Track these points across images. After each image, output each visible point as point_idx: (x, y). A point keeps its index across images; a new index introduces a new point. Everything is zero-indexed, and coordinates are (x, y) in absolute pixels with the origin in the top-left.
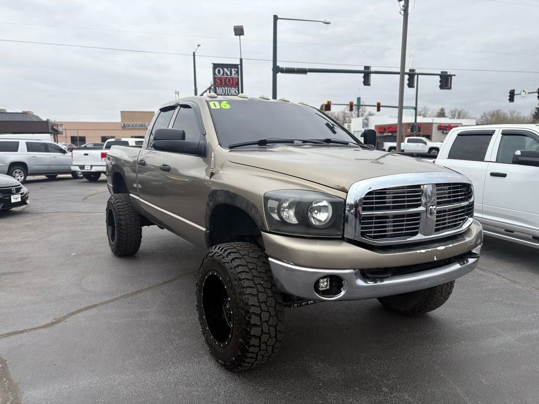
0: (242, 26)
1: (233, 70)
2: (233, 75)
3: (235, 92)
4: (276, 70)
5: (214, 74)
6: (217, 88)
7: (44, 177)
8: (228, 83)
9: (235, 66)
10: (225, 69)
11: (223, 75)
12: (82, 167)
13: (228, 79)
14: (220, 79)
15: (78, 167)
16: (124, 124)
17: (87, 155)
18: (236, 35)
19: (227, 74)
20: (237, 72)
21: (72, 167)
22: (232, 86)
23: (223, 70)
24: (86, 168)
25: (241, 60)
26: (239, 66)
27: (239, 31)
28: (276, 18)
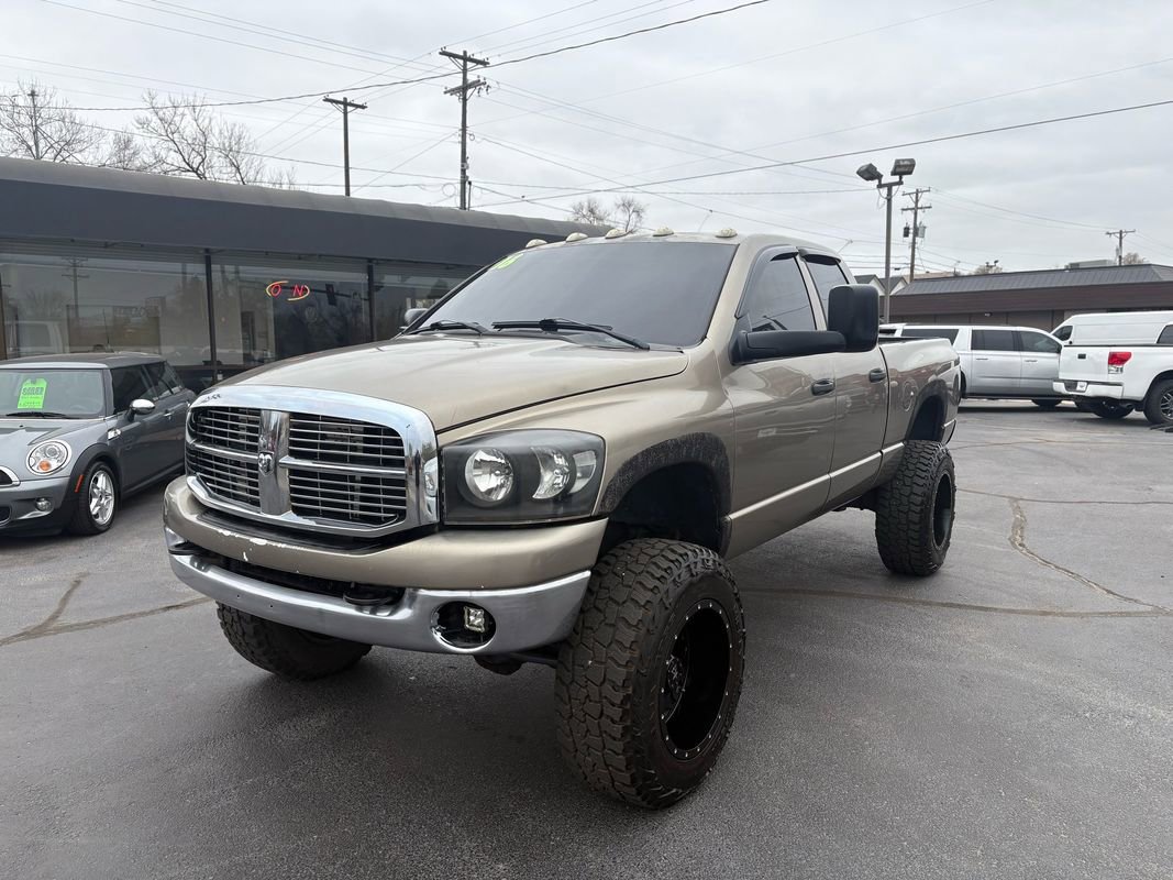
7: (1028, 403)
12: (1071, 385)
15: (1062, 384)
17: (1082, 357)
21: (1055, 383)
24: (1078, 388)
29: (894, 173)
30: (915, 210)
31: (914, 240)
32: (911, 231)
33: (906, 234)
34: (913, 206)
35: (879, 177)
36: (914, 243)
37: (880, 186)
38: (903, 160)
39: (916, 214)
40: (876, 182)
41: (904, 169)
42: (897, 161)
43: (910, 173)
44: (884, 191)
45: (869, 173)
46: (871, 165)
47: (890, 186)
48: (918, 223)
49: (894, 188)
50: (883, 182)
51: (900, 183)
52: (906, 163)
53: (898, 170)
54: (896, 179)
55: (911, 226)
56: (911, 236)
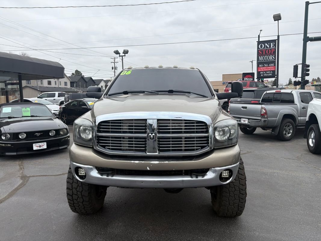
0: (280, 14)
1: (272, 44)
2: (272, 47)
3: (272, 58)
4: (306, 39)
5: (258, 48)
6: (259, 57)
8: (267, 53)
9: (274, 41)
10: (266, 44)
11: (264, 48)
13: (267, 51)
14: (262, 51)
16: (224, 82)
18: (275, 21)
19: (267, 47)
20: (275, 45)
22: (271, 54)
23: (265, 45)
25: (278, 36)
26: (277, 41)
27: (277, 18)
28: (307, 4)
29: (123, 53)
30: (114, 62)
31: (115, 70)
32: (114, 68)
33: (113, 69)
34: (114, 61)
35: (119, 54)
36: (115, 71)
37: (120, 56)
38: (126, 50)
39: (115, 64)
40: (119, 55)
41: (126, 52)
42: (124, 50)
43: (127, 53)
44: (121, 57)
45: (117, 52)
46: (117, 50)
47: (122, 56)
48: (115, 66)
49: (123, 57)
50: (120, 55)
51: (125, 56)
52: (126, 51)
53: (124, 52)
54: (124, 55)
55: (114, 67)
56: (114, 69)
